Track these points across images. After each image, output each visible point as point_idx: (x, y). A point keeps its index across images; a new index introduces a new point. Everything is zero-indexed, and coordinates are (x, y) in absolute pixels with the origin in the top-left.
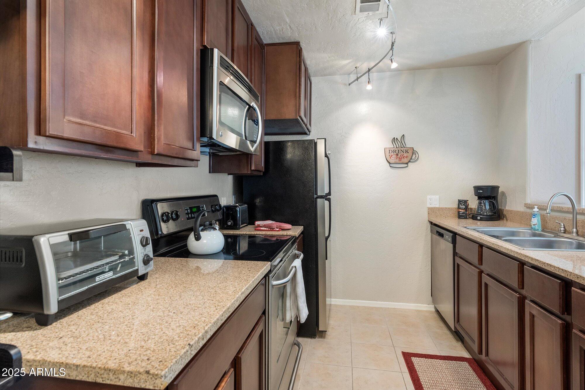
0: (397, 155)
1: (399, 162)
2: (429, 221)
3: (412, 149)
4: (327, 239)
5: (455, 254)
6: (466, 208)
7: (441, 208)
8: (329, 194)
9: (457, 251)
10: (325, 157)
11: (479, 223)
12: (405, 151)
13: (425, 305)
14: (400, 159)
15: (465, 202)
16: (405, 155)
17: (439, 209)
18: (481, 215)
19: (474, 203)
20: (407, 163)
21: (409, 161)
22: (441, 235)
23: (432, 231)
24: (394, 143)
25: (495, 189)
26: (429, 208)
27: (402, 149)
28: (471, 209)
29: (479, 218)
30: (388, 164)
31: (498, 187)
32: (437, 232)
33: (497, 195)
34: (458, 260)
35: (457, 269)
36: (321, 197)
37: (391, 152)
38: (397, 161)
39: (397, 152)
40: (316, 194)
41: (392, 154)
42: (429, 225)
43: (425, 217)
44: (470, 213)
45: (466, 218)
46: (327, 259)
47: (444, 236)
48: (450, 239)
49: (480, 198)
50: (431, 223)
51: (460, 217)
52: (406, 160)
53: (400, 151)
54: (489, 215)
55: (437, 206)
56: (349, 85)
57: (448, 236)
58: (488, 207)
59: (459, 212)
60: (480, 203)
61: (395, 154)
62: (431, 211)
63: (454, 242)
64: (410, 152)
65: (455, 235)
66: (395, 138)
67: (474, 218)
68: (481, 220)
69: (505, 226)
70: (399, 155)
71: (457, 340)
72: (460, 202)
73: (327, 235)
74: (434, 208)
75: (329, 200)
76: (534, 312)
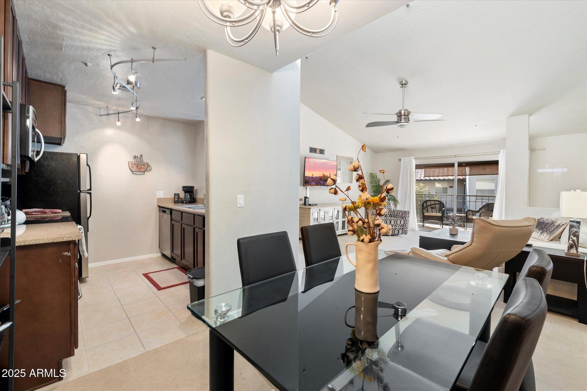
0: (137, 166)
1: (138, 171)
2: (158, 206)
3: (147, 164)
4: (88, 218)
5: (171, 219)
6: (179, 198)
7: (165, 198)
8: (90, 189)
9: (172, 218)
10: (87, 165)
11: (184, 205)
12: (143, 164)
13: (155, 254)
14: (139, 169)
15: (178, 195)
16: (143, 167)
17: (164, 199)
18: (185, 201)
19: (182, 195)
20: (144, 172)
21: (146, 171)
22: (164, 212)
23: (159, 211)
24: (135, 159)
25: (192, 188)
26: (158, 199)
27: (141, 163)
28: (181, 198)
29: (184, 202)
30: (131, 172)
31: (193, 187)
32: (163, 211)
33: (193, 191)
34: (173, 222)
35: (172, 226)
36: (85, 192)
37: (133, 164)
38: (137, 170)
39: (137, 164)
40: (80, 189)
41: (134, 165)
42: (158, 208)
43: (155, 204)
44: (180, 200)
45: (178, 203)
46: (88, 231)
47: (166, 212)
48: (169, 213)
49: (185, 192)
50: (159, 207)
51: (175, 202)
52: (143, 170)
53: (139, 164)
54: (190, 201)
55: (163, 197)
56: (100, 115)
57: (168, 212)
58: (189, 197)
59: (175, 200)
60: (185, 195)
61: (136, 165)
62: (159, 200)
63: (171, 214)
64: (146, 166)
65: (171, 210)
66: (136, 156)
67: (182, 202)
68: (186, 203)
69: (196, 204)
70: (139, 167)
71: (172, 263)
72: (175, 194)
73: (88, 216)
74: (161, 198)
75: (90, 194)
76: (197, 231)
